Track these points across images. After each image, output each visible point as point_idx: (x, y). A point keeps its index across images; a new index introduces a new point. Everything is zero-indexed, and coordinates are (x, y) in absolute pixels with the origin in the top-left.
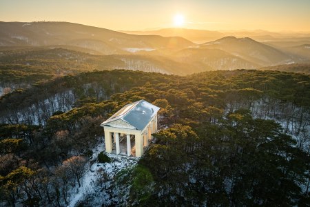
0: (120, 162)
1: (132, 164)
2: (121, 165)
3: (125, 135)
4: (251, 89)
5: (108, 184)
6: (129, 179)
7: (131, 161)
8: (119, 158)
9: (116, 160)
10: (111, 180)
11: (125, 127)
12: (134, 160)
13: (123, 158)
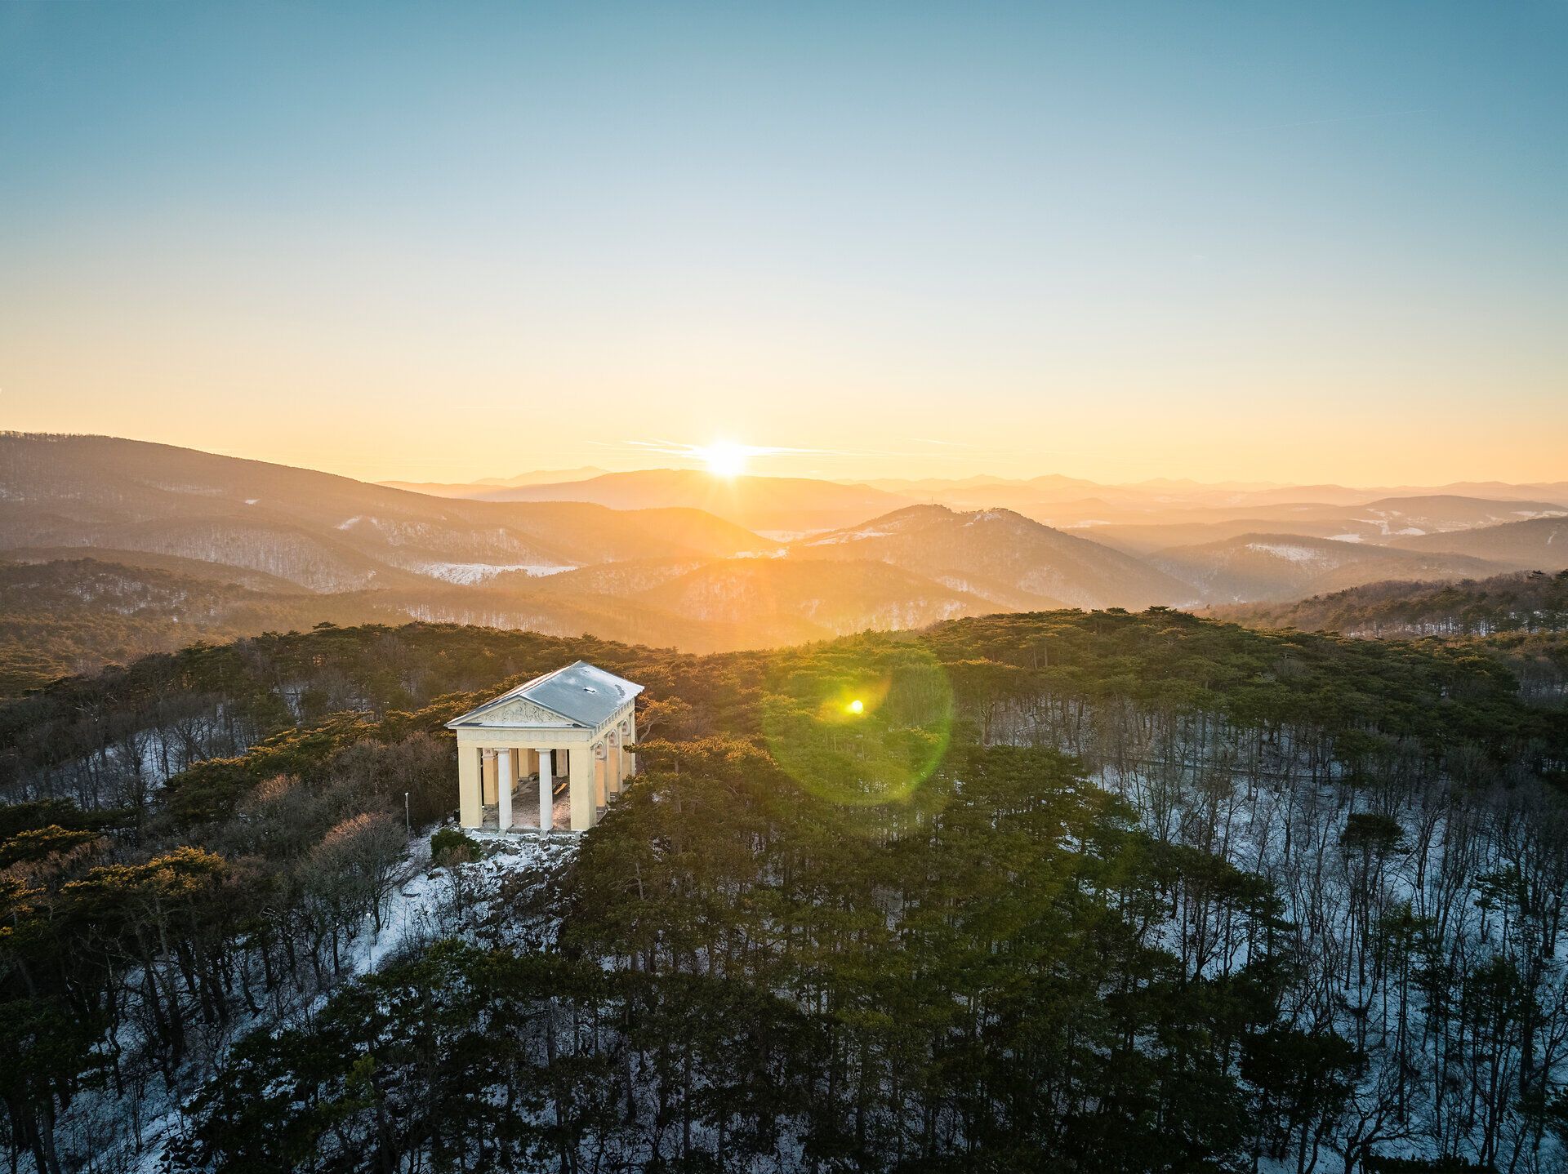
0: (516, 852)
1: (558, 854)
2: (518, 862)
3: (533, 754)
4: (983, 661)
5: (483, 909)
6: (550, 899)
7: (554, 847)
8: (513, 839)
9: (500, 848)
10: (492, 898)
11: (533, 723)
12: (563, 842)
13: (524, 839)
